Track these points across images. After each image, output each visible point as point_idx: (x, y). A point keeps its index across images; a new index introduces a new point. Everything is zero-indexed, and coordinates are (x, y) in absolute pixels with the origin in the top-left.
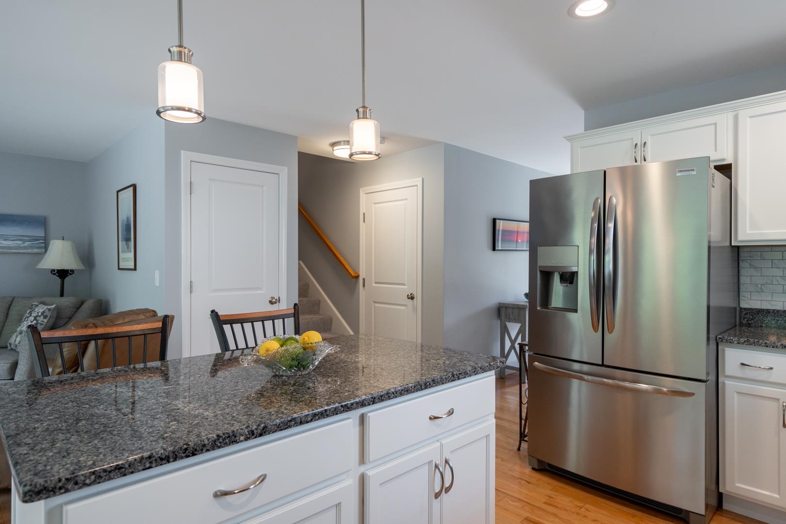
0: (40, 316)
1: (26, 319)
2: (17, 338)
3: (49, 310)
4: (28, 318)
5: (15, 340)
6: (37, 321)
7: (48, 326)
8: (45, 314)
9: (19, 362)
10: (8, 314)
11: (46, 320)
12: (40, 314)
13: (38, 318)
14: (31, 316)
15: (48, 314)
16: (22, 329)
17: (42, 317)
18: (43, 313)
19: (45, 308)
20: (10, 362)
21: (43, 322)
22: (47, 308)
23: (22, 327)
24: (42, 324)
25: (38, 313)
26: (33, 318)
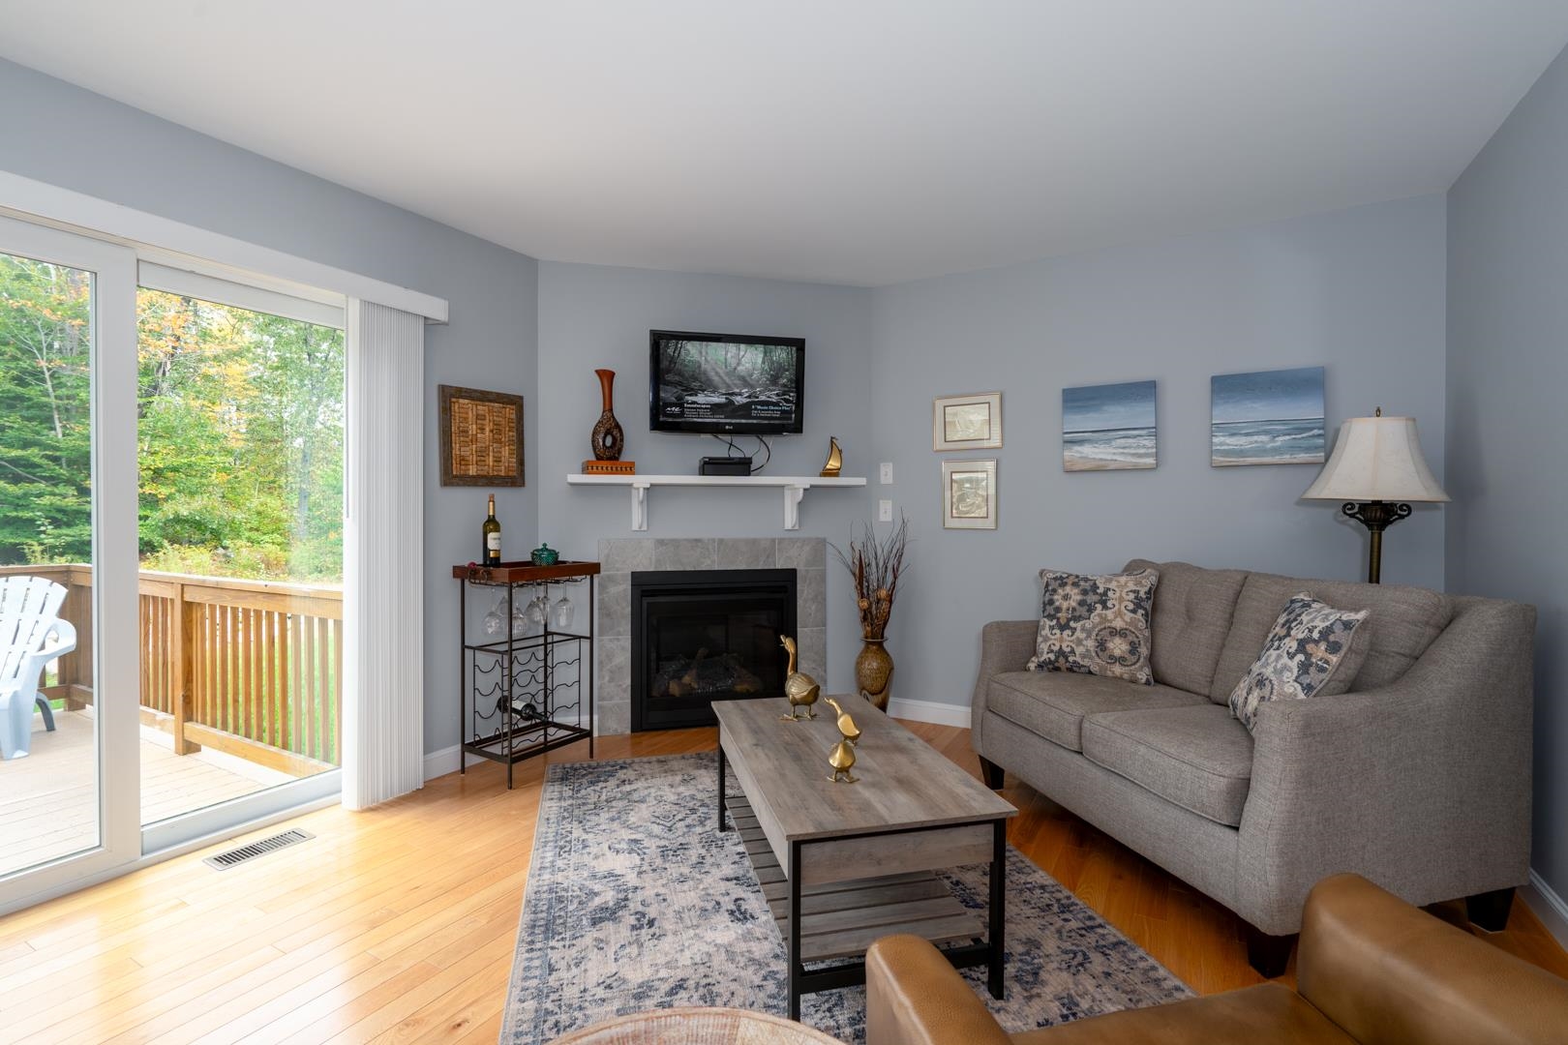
0: (1316, 642)
1: (1276, 644)
2: (1250, 697)
3: (1347, 625)
4: (1280, 639)
5: (1246, 698)
6: (1308, 656)
7: (1342, 677)
8: (1332, 638)
9: (1253, 784)
10: (1232, 615)
11: (1334, 659)
12: (1316, 635)
13: (1310, 647)
14: (1288, 635)
15: (1339, 635)
16: (1264, 670)
17: (1323, 646)
18: (1325, 634)
19: (1332, 618)
20: (1228, 772)
21: (1327, 662)
22: (1339, 619)
23: (1263, 666)
24: (1322, 670)
25: (1311, 631)
26: (1294, 645)
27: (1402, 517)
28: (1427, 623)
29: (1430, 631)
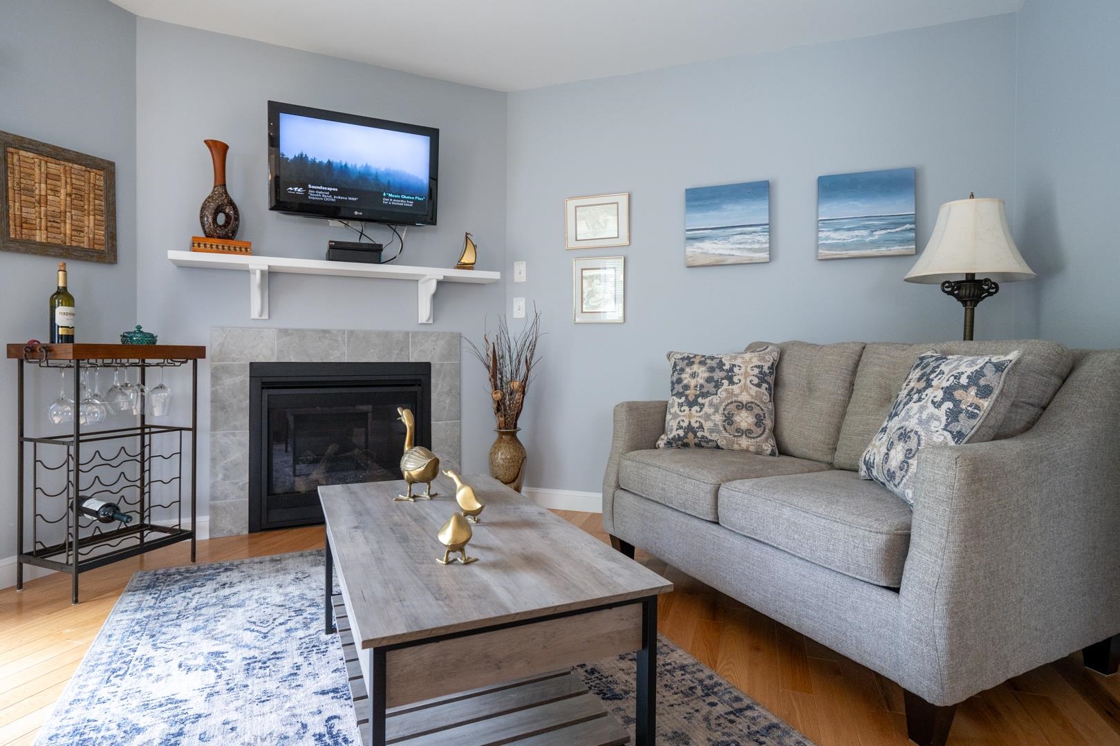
0: (965, 388)
1: (916, 397)
2: (892, 453)
3: (999, 367)
4: (919, 392)
5: (887, 454)
6: (957, 403)
7: (992, 422)
8: (982, 382)
10: (852, 384)
11: (986, 404)
12: (964, 380)
13: (958, 394)
14: (929, 385)
15: (990, 378)
16: (906, 424)
17: (973, 391)
18: (975, 378)
19: (981, 361)
20: (885, 529)
21: (977, 407)
22: (990, 362)
23: (904, 419)
24: (973, 416)
25: (957, 377)
26: (940, 394)
27: (991, 294)
28: (1052, 373)
29: (1055, 381)
